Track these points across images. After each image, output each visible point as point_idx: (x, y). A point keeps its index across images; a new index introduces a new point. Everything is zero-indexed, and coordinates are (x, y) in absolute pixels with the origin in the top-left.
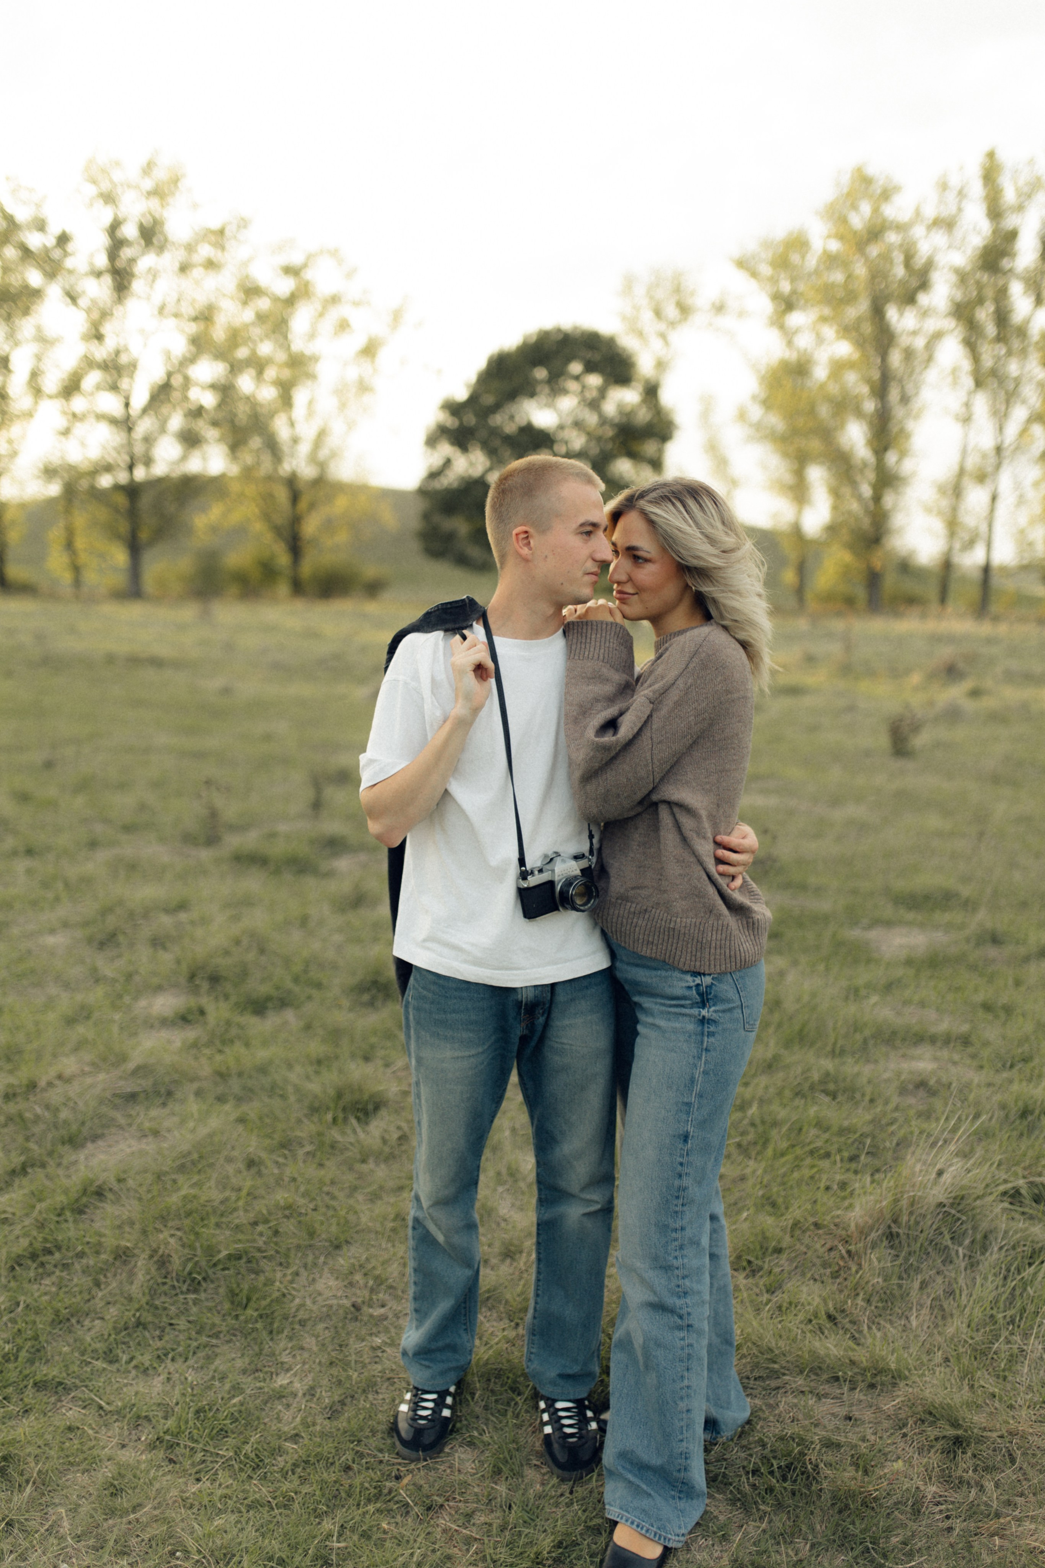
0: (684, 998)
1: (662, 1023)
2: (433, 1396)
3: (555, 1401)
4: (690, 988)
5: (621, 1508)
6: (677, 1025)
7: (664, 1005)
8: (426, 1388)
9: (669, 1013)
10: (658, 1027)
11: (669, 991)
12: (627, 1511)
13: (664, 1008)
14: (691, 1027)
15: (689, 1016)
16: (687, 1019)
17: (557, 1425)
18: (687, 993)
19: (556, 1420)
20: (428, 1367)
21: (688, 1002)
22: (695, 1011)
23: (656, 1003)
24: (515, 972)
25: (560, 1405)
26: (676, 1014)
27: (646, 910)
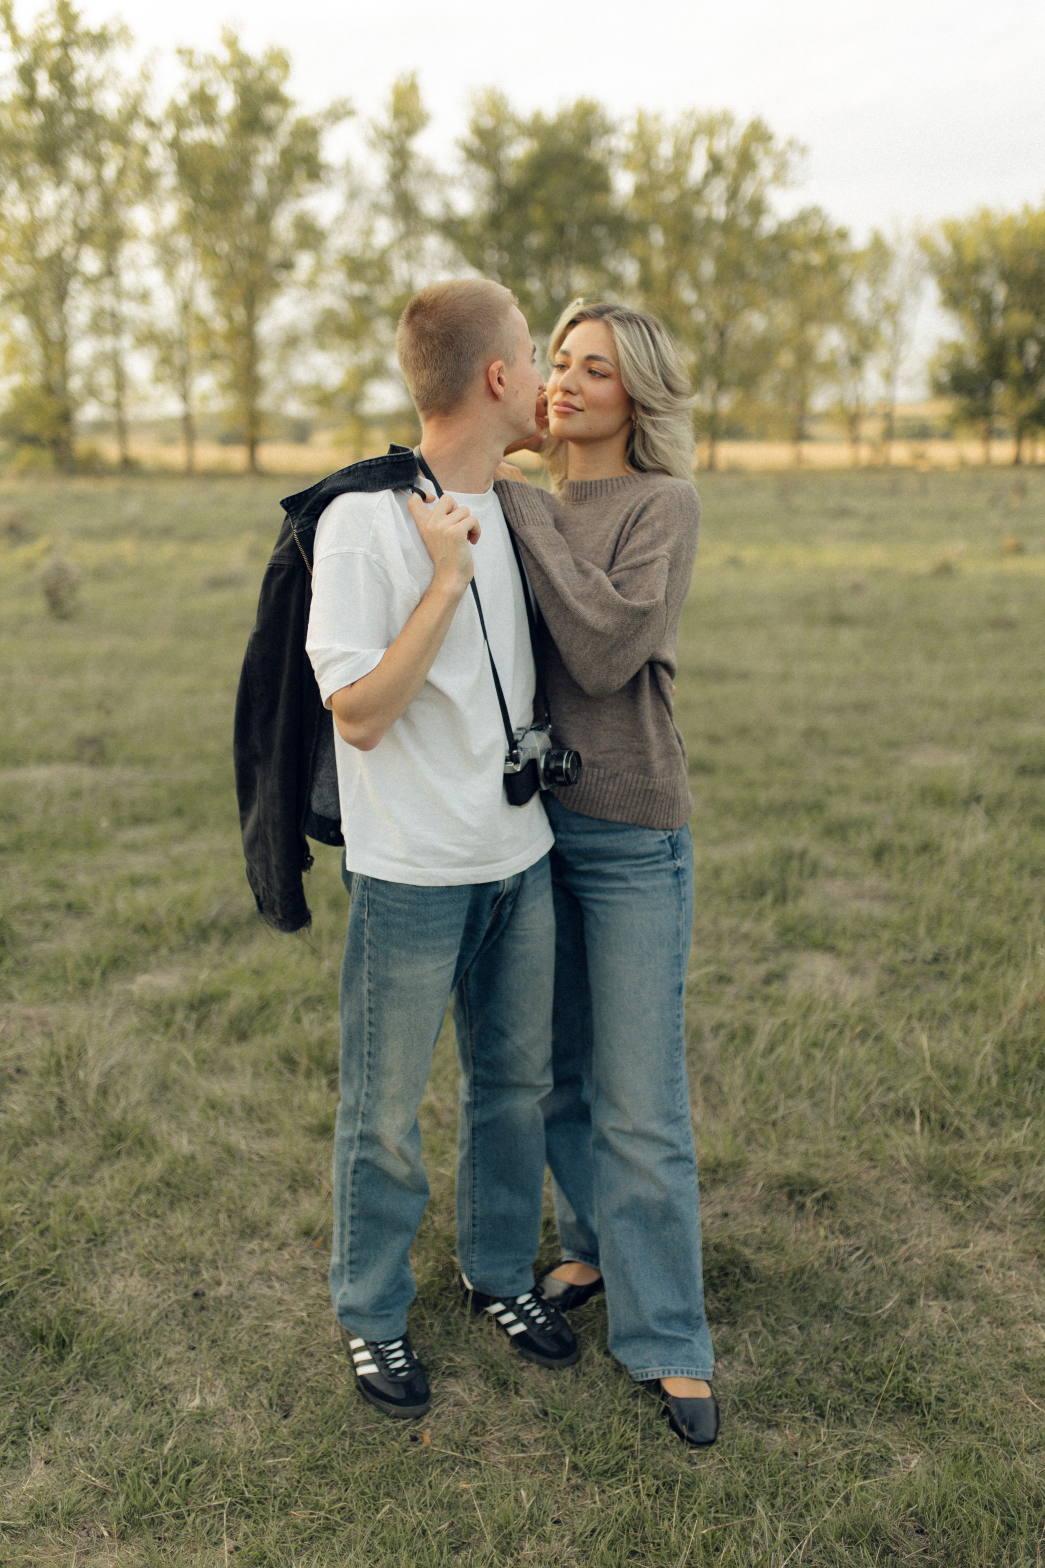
0: (659, 853)
1: (641, 884)
2: (399, 1344)
3: (516, 1298)
4: (663, 842)
5: (661, 1365)
6: (657, 882)
7: (636, 866)
8: (390, 1339)
9: (645, 872)
10: (637, 890)
11: (642, 850)
12: (670, 1364)
13: (635, 869)
14: (669, 881)
15: (666, 870)
16: (663, 874)
17: (529, 1320)
18: (660, 847)
19: (523, 1316)
20: (388, 1316)
21: (662, 856)
22: (669, 865)
23: (623, 866)
24: (497, 864)
25: (522, 1300)
26: (654, 871)
27: (617, 775)
